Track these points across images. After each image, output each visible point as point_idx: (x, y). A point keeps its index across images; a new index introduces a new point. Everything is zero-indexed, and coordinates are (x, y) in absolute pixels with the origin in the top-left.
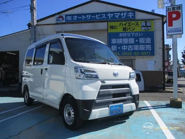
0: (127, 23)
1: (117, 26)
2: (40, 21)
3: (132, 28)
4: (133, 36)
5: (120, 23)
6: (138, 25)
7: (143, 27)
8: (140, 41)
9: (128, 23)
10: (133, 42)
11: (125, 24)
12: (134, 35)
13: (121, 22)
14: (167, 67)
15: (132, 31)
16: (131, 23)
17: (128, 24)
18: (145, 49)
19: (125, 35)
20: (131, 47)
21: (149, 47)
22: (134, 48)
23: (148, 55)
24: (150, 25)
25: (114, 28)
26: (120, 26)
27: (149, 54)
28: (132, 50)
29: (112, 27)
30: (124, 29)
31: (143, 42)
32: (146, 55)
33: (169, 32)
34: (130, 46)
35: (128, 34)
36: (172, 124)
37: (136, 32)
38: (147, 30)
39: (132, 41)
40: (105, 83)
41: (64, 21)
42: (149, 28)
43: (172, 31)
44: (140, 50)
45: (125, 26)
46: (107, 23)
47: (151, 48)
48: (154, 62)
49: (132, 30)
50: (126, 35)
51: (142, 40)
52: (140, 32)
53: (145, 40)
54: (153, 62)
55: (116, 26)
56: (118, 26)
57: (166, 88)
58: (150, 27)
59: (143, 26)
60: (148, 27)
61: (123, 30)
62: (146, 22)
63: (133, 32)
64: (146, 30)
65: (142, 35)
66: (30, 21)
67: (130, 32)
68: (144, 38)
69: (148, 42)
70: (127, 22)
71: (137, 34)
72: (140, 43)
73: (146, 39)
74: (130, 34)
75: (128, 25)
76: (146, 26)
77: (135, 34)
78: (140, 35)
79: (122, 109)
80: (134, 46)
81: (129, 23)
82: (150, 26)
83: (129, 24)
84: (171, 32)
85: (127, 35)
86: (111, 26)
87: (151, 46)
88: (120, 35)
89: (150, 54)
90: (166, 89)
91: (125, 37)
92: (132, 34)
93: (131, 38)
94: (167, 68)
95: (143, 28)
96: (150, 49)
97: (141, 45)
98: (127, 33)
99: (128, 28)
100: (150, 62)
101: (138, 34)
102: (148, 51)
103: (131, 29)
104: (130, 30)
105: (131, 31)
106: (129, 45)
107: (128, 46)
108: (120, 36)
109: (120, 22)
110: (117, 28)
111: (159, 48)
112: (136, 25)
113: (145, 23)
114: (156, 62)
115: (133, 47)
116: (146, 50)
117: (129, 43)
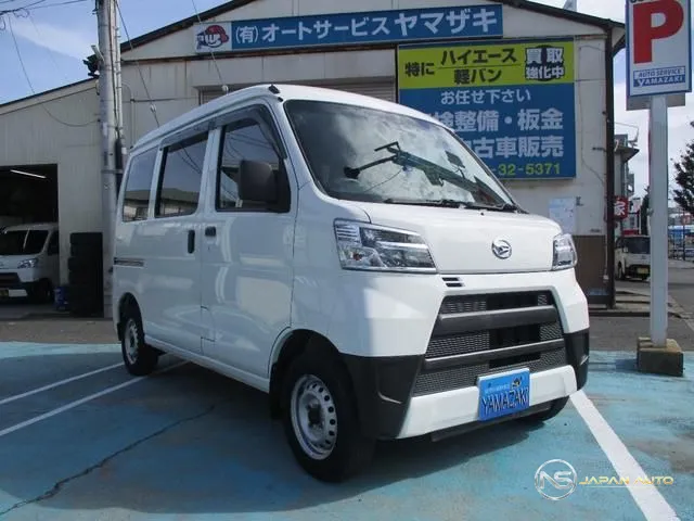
0: (469, 51)
1: (433, 64)
2: (135, 47)
3: (491, 72)
4: (492, 101)
5: (445, 53)
6: (514, 60)
7: (531, 66)
8: (521, 122)
9: (475, 52)
10: (494, 126)
11: (464, 57)
12: (498, 97)
13: (448, 50)
14: (621, 218)
15: (492, 84)
16: (484, 52)
17: (476, 57)
18: (540, 151)
19: (465, 97)
20: (488, 145)
21: (554, 145)
22: (499, 149)
23: (553, 174)
24: (559, 59)
25: (423, 74)
26: (443, 63)
27: (553, 169)
28: (490, 155)
29: (413, 69)
30: (461, 76)
31: (530, 124)
32: (544, 175)
33: (636, 84)
34: (484, 141)
35: (474, 94)
36: (650, 443)
37: (504, 88)
38: (548, 80)
39: (490, 120)
40: (459, 285)
41: (227, 47)
42: (557, 71)
43: (648, 81)
44: (520, 156)
45: (465, 62)
46: (393, 51)
47: (561, 147)
48: (574, 201)
49: (491, 80)
50: (467, 100)
51: (527, 119)
52: (522, 88)
53: (541, 118)
54: (571, 203)
55: (428, 65)
56: (438, 64)
57: (617, 298)
58: (557, 68)
59: (534, 64)
60: (551, 65)
61: (457, 81)
62: (544, 49)
63: (491, 88)
64: (544, 79)
65: (529, 98)
66: (93, 47)
67: (484, 88)
68: (538, 111)
69: (552, 127)
70: (472, 48)
71: (509, 93)
72: (522, 129)
73: (543, 115)
74: (481, 94)
75: (475, 61)
76: (545, 62)
77: (502, 96)
78: (520, 100)
79: (526, 393)
80: (497, 140)
81: (480, 53)
82: (560, 64)
83: (480, 56)
84: (644, 84)
85: (472, 98)
86: (408, 66)
87: (564, 142)
88: (446, 98)
89: (558, 172)
90: (617, 305)
91: (465, 108)
92: (489, 94)
93: (487, 112)
94: (619, 223)
95: (534, 72)
96: (558, 151)
97: (525, 138)
98: (471, 89)
99: (475, 71)
100: (558, 202)
101: (514, 95)
102: (551, 158)
103: (487, 76)
104: (483, 80)
105: (487, 83)
106: (480, 138)
107: (475, 142)
108: (444, 101)
109: (446, 49)
110: (432, 73)
111: (594, 149)
112: (504, 61)
113: (540, 50)
114: (581, 201)
115: (495, 146)
116: (545, 155)
117: (480, 130)
